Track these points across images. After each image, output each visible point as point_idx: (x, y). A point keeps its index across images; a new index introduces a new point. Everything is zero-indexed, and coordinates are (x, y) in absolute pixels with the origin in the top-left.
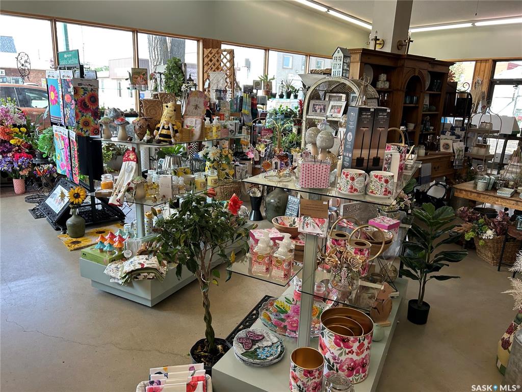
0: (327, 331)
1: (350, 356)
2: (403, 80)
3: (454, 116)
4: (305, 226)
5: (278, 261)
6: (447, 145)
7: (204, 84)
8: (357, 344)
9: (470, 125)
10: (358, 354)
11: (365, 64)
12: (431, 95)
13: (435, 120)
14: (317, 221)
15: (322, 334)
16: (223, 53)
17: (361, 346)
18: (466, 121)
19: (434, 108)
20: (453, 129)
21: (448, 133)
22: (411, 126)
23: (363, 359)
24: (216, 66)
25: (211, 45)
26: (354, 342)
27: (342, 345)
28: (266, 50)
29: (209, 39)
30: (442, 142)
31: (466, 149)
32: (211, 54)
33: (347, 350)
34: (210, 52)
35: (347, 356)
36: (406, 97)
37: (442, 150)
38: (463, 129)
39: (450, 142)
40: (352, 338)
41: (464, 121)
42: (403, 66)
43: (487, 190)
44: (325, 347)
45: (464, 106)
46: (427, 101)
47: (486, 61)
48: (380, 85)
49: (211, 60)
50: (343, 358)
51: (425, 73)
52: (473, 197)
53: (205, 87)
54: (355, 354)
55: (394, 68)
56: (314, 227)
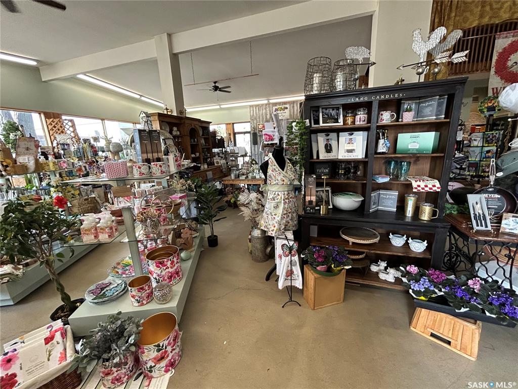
0: (150, 261)
1: (167, 270)
2: (187, 130)
3: (218, 148)
4: (119, 204)
5: (101, 229)
6: (218, 162)
7: (52, 144)
8: (170, 262)
9: (226, 151)
10: (171, 268)
11: (162, 121)
12: (204, 138)
13: (209, 150)
14: (126, 198)
15: (148, 265)
16: (64, 121)
17: (172, 263)
18: (224, 150)
19: (207, 145)
20: (218, 154)
21: (217, 156)
22: (198, 154)
23: (176, 269)
24: (60, 131)
25: (52, 117)
26: (167, 261)
27: (161, 266)
28: (102, 120)
29: (50, 113)
30: (215, 161)
31: (227, 163)
32: (54, 122)
33: (165, 268)
34: (52, 121)
35: (165, 271)
36: (191, 139)
37: (216, 165)
38: (223, 154)
39: (219, 160)
40: (166, 260)
41: (222, 150)
42: (184, 123)
43: (236, 178)
44: (152, 271)
45: (221, 143)
46: (203, 141)
47: (230, 124)
48: (174, 133)
49: (55, 127)
50: (164, 273)
51: (197, 126)
52: (231, 182)
53: (54, 146)
54: (170, 268)
55: (181, 124)
56: (125, 203)
